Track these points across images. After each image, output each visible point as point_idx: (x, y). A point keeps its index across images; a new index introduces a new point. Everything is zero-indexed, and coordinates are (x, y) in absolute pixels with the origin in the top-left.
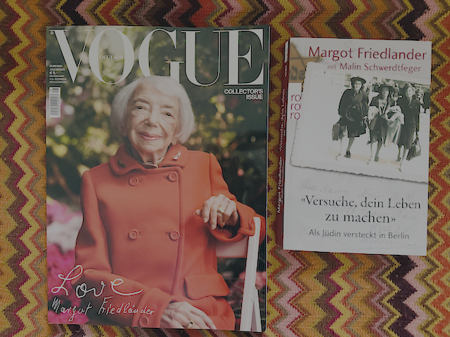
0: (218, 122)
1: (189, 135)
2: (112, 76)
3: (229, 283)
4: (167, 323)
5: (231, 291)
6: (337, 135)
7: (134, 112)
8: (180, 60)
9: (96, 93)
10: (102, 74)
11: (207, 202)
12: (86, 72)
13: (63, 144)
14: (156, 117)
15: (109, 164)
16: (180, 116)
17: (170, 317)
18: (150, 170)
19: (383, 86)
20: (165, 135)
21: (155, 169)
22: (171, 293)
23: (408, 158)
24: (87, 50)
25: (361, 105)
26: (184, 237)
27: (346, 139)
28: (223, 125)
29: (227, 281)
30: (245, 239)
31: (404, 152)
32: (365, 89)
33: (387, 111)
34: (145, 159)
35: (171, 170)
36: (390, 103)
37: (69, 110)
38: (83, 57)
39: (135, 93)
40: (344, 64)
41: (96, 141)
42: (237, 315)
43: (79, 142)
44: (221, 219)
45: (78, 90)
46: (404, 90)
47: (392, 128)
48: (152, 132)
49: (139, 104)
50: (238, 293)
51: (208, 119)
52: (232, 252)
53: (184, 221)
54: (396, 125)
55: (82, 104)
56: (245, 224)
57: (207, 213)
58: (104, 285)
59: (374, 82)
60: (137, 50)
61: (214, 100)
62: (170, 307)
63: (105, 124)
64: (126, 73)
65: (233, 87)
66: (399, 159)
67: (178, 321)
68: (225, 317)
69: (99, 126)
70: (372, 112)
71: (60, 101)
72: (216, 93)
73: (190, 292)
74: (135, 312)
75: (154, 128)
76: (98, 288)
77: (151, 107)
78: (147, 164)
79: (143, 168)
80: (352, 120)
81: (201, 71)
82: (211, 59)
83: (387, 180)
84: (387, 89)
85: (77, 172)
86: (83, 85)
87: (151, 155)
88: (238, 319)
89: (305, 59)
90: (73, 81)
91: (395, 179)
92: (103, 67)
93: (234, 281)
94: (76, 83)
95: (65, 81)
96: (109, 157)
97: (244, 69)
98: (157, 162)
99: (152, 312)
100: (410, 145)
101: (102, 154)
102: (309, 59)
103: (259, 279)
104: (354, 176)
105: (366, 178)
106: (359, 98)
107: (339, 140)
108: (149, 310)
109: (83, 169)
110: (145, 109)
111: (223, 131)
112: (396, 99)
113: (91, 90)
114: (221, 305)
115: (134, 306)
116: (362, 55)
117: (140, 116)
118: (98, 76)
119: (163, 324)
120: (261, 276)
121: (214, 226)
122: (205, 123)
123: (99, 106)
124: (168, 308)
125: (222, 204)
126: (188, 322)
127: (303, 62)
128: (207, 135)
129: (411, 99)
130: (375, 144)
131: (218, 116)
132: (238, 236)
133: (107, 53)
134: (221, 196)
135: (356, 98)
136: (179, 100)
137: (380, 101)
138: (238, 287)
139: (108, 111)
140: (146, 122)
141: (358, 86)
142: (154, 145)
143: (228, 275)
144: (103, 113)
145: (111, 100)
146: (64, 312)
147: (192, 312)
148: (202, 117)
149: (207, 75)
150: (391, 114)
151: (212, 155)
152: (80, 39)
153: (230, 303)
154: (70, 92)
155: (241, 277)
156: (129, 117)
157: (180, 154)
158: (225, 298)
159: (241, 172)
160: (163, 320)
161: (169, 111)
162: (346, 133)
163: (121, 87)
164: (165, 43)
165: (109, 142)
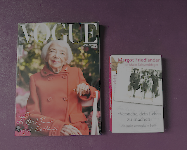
0: (81, 56)
1: (71, 61)
2: (42, 40)
3: (87, 116)
4: (63, 134)
5: (87, 119)
6: (130, 89)
7: (50, 53)
8: (67, 34)
9: (36, 46)
10: (38, 40)
11: (78, 86)
12: (32, 39)
13: (23, 65)
14: (58, 55)
15: (40, 72)
16: (67, 54)
17: (64, 131)
18: (56, 74)
19: (145, 71)
20: (62, 61)
21: (58, 74)
22: (64, 121)
23: (156, 97)
24: (33, 31)
25: (138, 78)
26: (69, 100)
27: (133, 91)
28: (83, 57)
29: (86, 116)
30: (92, 99)
31: (154, 94)
32: (139, 73)
33: (147, 80)
34: (54, 70)
35: (64, 74)
36: (148, 77)
37: (26, 53)
38: (31, 34)
39: (50, 46)
40: (131, 64)
41: (36, 64)
42: (90, 129)
43: (29, 65)
44: (83, 92)
45: (29, 46)
46: (152, 73)
47: (149, 86)
48: (57, 60)
49: (52, 50)
50: (90, 120)
51: (78, 55)
52: (87, 104)
53: (69, 94)
54: (150, 85)
55: (31, 50)
56: (92, 94)
57: (78, 90)
58: (38, 120)
59: (142, 70)
60: (51, 31)
61: (80, 48)
62: (64, 127)
63: (39, 58)
64: (47, 39)
65: (86, 43)
66: (152, 97)
67: (67, 132)
68: (85, 130)
69: (37, 58)
70: (142, 81)
71: (22, 49)
72: (80, 46)
73: (72, 121)
74: (50, 130)
75: (58, 59)
76: (36, 121)
77: (56, 51)
78: (55, 72)
79: (53, 74)
80: (135, 84)
81: (75, 38)
82: (78, 34)
83: (149, 105)
84: (147, 72)
85: (28, 76)
86: (31, 44)
87: (56, 69)
88: (90, 130)
89: (117, 62)
90: (28, 42)
91: (151, 105)
92: (39, 37)
93: (88, 115)
94: (29, 43)
95: (25, 42)
96: (40, 70)
97: (90, 37)
98: (59, 71)
99: (57, 129)
100: (156, 92)
101: (38, 69)
102: (118, 63)
103: (98, 114)
104: (136, 104)
105: (141, 104)
106: (137, 76)
107: (131, 91)
108: (55, 129)
109: (30, 75)
110: (54, 52)
111: (83, 59)
112: (150, 76)
113: (34, 45)
114: (84, 125)
115: (49, 128)
116: (137, 61)
117: (52, 55)
118: (37, 41)
119: (61, 134)
120: (98, 113)
121: (81, 95)
122: (76, 57)
123: (37, 51)
124: (63, 128)
125: (83, 87)
126: (71, 132)
127: (116, 64)
128: (77, 61)
129: (155, 76)
130: (144, 92)
131: (81, 54)
132: (90, 98)
133: (40, 32)
134: (83, 83)
135: (136, 76)
136: (67, 49)
137: (144, 77)
138: (90, 118)
139: (40, 53)
140: (55, 57)
141: (136, 71)
142: (58, 65)
143: (86, 113)
144: (38, 54)
145: (41, 49)
146: (21, 131)
147: (73, 129)
148: (76, 54)
149: (77, 39)
150: (148, 81)
151: (79, 68)
152: (30, 27)
153: (87, 124)
154: (26, 46)
155: (91, 113)
156: (48, 55)
157: (67, 68)
158: (85, 122)
159: (90, 74)
160: (61, 133)
161: (63, 52)
162: (133, 88)
163: (45, 44)
164: (61, 28)
165: (41, 64)
